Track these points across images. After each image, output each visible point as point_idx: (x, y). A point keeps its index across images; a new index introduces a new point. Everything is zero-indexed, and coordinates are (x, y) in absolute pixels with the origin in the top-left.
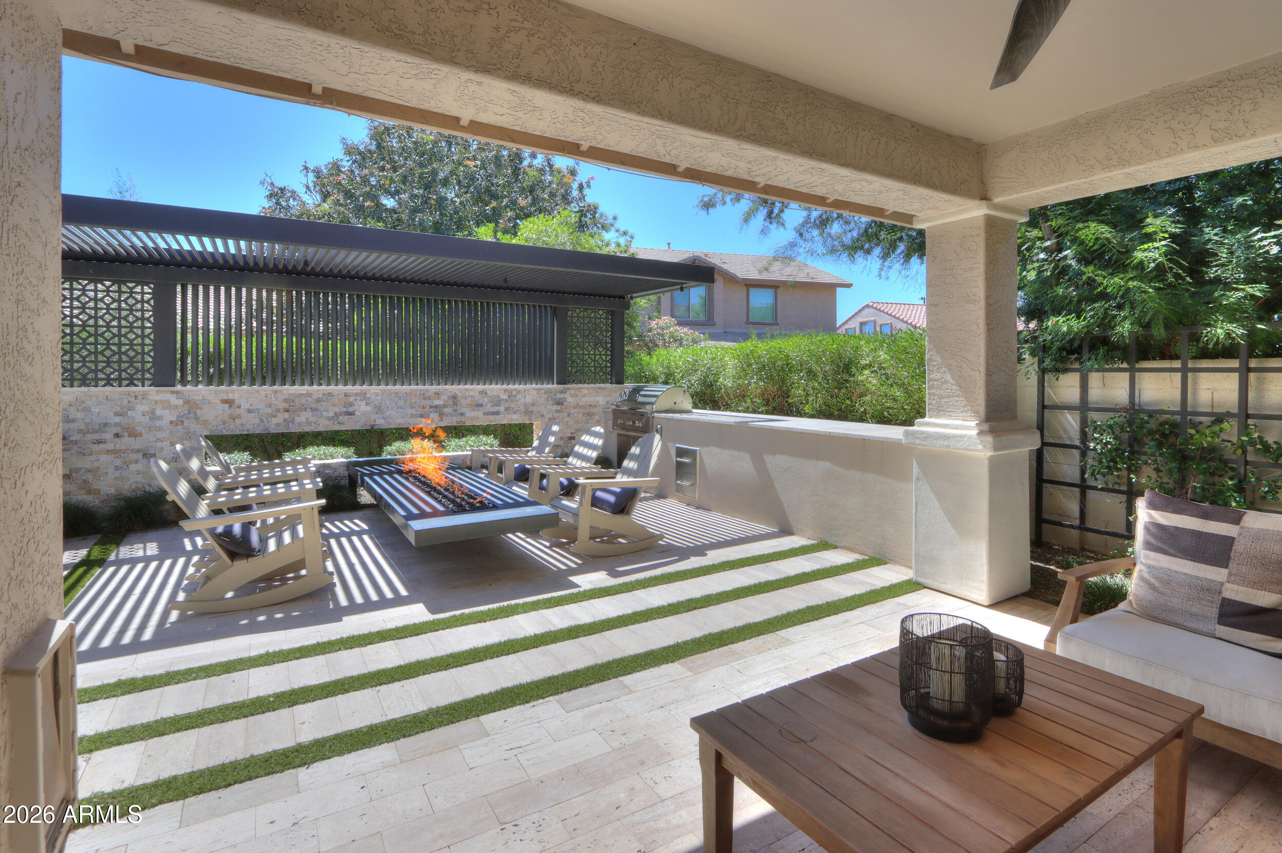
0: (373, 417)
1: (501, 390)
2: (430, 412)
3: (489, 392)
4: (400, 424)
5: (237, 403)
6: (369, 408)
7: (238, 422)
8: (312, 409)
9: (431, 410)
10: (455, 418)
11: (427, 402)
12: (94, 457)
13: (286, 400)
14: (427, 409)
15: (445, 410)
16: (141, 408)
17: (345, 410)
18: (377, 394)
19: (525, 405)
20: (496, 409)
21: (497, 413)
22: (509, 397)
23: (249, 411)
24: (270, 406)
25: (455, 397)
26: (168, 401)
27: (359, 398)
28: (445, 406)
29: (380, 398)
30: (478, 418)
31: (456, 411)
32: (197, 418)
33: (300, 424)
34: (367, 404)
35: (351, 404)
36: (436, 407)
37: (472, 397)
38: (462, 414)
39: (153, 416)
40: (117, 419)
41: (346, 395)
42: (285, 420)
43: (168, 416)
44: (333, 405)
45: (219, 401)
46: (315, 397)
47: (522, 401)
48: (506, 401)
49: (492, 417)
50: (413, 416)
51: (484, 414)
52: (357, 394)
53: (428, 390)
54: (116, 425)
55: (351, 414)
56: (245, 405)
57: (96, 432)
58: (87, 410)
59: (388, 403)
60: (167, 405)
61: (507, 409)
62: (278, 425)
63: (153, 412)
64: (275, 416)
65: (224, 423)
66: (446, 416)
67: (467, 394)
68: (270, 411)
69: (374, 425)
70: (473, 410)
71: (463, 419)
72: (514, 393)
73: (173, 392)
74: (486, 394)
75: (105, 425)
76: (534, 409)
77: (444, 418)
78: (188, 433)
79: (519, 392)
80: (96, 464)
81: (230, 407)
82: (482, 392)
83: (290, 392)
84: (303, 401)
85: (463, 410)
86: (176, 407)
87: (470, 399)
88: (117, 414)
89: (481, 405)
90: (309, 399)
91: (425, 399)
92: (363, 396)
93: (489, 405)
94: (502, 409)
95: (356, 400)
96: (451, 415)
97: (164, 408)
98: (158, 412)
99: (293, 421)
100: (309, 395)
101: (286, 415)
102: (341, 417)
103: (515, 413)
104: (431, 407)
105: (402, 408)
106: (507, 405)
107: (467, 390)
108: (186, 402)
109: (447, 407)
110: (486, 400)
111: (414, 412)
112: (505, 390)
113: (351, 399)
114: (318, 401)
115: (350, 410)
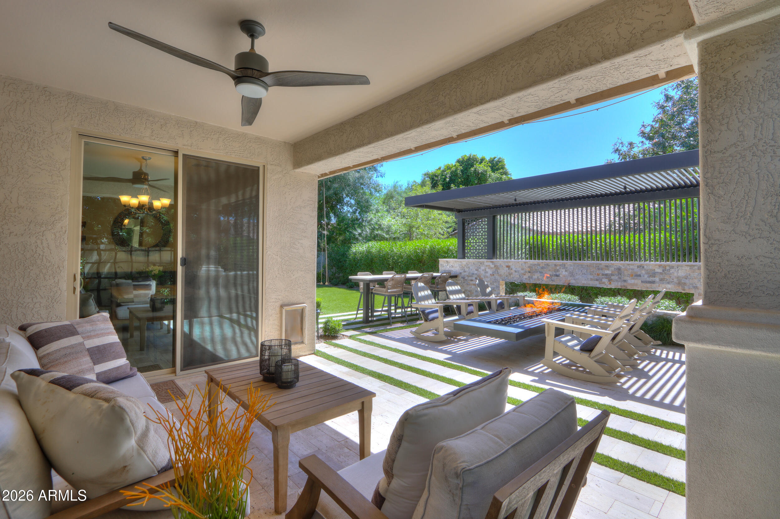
0: (569, 278)
1: (656, 265)
2: (602, 278)
3: (645, 267)
4: (584, 284)
5: (511, 267)
6: (567, 273)
7: (511, 276)
8: (541, 272)
9: (603, 276)
10: (619, 283)
11: (601, 272)
12: (470, 286)
13: (529, 267)
14: (601, 276)
15: (612, 277)
16: (483, 268)
17: (555, 273)
18: (571, 265)
19: (678, 278)
20: (651, 279)
21: (653, 282)
22: (663, 271)
23: (516, 271)
24: (523, 269)
25: (619, 269)
26: (489, 266)
27: (562, 267)
28: (612, 275)
29: (572, 268)
30: (636, 285)
31: (620, 278)
32: (498, 274)
33: (535, 280)
34: (566, 271)
35: (558, 271)
36: (606, 275)
37: (632, 269)
38: (625, 281)
39: (486, 272)
40: (476, 272)
41: (556, 265)
42: (529, 277)
43: (490, 272)
44: (550, 270)
45: (505, 266)
46: (541, 266)
47: (675, 274)
48: (661, 273)
49: (648, 285)
50: (591, 280)
51: (642, 282)
52: (560, 265)
53: (601, 264)
54: (476, 274)
55: (557, 276)
56: (514, 269)
57: (471, 276)
58: (469, 268)
59: (577, 270)
60: (490, 268)
61: (661, 280)
62: (526, 279)
63: (486, 270)
64: (525, 275)
65: (507, 276)
66: (613, 281)
67: (628, 267)
68: (523, 272)
69: (570, 283)
70: (633, 279)
71: (625, 284)
72: (668, 268)
73: (491, 262)
74: (643, 267)
75: (473, 274)
76: (687, 281)
77: (612, 283)
78: (495, 280)
79: (672, 267)
80: (471, 289)
81: (509, 269)
82: (639, 267)
83: (531, 263)
84: (536, 268)
85: (626, 278)
86: (492, 268)
87: (631, 271)
88: (477, 270)
89: (640, 276)
90: (538, 267)
91: (599, 269)
92: (564, 266)
93: (646, 276)
94: (657, 279)
95: (560, 268)
96: (617, 281)
97: (488, 268)
98: (487, 270)
99: (532, 278)
100: (539, 265)
101: (529, 274)
102: (553, 277)
103: (668, 283)
104: (603, 275)
105: (585, 274)
106: (662, 277)
107: (629, 265)
108: (495, 266)
109: (614, 275)
110: (643, 272)
111: (592, 277)
112: (660, 266)
113: (558, 268)
114: (542, 268)
115: (558, 273)
